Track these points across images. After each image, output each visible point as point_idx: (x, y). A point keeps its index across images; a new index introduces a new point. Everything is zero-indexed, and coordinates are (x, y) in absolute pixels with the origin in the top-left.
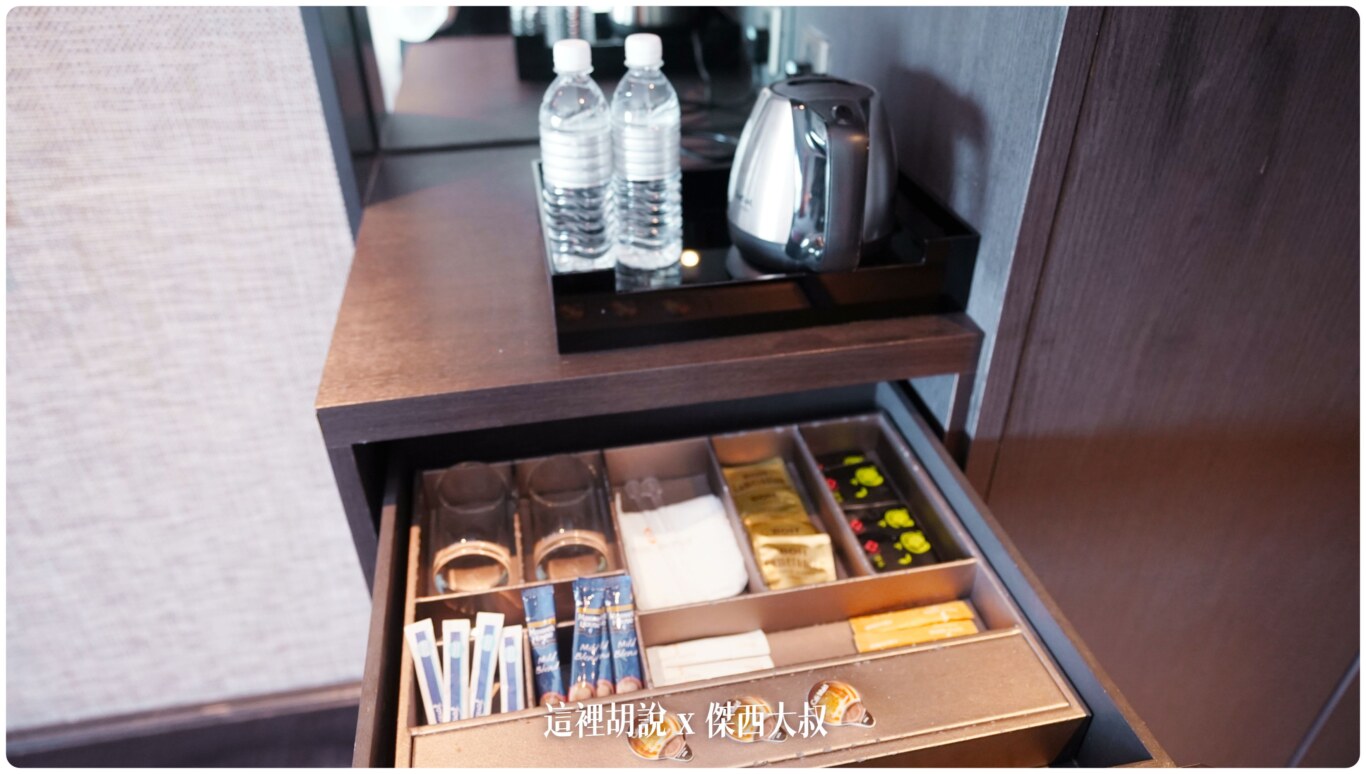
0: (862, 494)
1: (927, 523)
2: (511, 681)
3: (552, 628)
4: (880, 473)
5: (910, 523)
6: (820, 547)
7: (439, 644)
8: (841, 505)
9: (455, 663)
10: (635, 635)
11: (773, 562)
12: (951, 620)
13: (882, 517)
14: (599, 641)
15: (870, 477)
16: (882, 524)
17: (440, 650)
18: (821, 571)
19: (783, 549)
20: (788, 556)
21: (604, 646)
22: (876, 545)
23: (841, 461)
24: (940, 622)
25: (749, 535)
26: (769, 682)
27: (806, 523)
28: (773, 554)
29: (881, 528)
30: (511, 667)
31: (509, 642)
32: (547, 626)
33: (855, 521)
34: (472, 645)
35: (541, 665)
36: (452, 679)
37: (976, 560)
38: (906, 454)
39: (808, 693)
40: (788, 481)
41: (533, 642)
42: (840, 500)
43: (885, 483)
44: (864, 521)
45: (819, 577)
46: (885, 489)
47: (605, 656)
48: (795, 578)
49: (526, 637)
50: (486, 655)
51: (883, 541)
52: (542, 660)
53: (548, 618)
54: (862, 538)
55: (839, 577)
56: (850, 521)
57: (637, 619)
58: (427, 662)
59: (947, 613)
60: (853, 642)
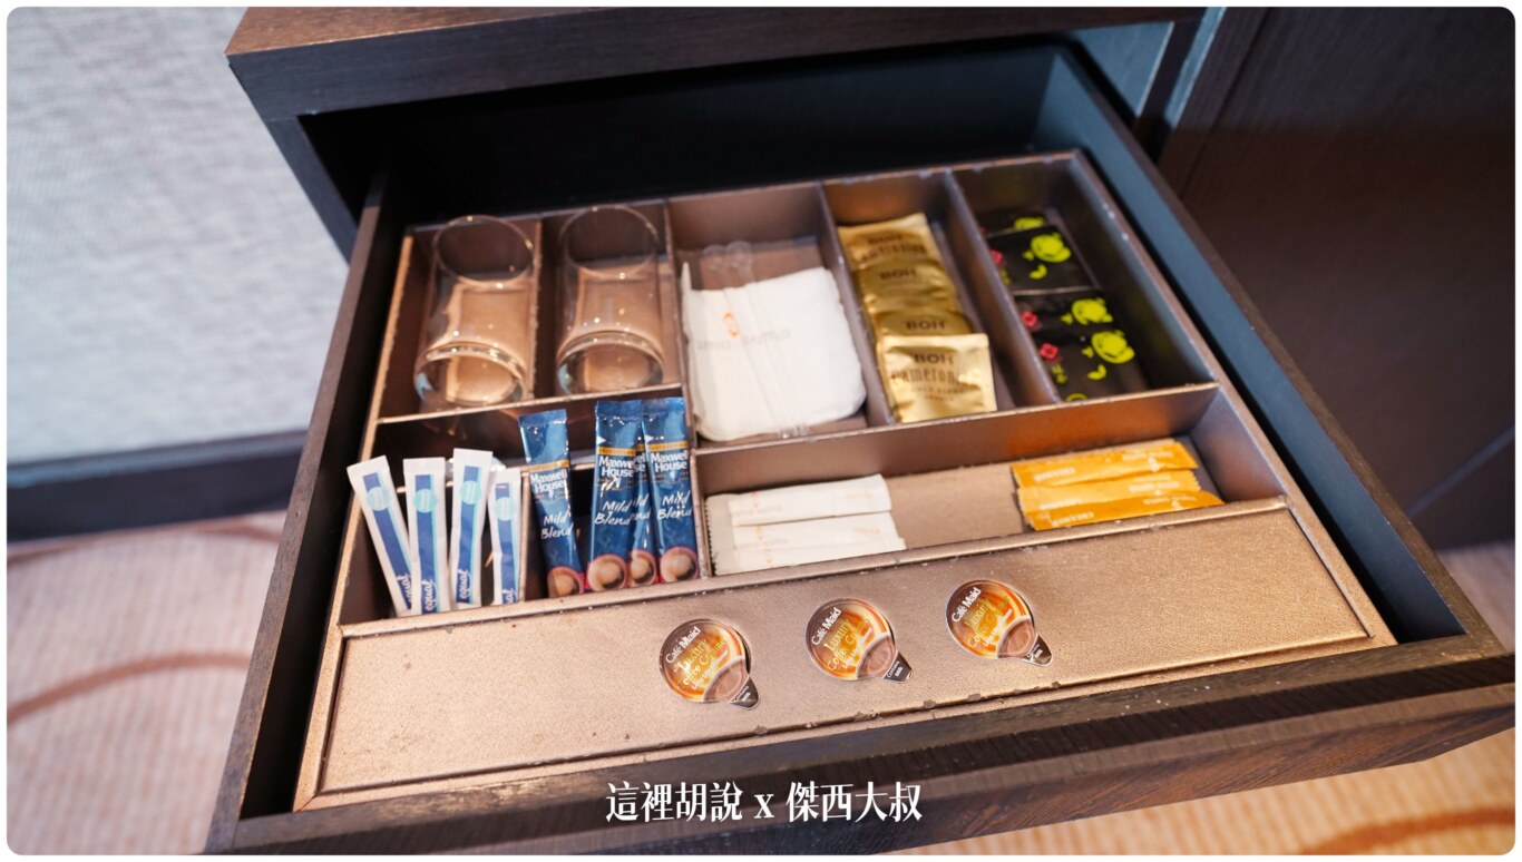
0: (1040, 273)
1: (1131, 317)
2: (507, 547)
3: (564, 474)
4: (1066, 244)
5: (1108, 319)
6: (973, 351)
7: (400, 490)
8: (1010, 289)
9: (425, 520)
10: (689, 486)
11: (904, 375)
12: (1162, 471)
13: (1068, 309)
14: (634, 496)
15: (1051, 248)
16: (1067, 319)
17: (402, 499)
18: (974, 387)
19: (918, 355)
20: (928, 365)
21: (642, 502)
22: (1055, 350)
23: (1011, 224)
24: (1150, 473)
25: (869, 331)
26: (889, 575)
27: (957, 314)
28: (906, 362)
29: (1065, 323)
30: (505, 527)
31: (503, 492)
32: (556, 471)
33: (1027, 314)
34: (449, 493)
35: (548, 526)
36: (420, 541)
37: (1221, 384)
38: (1112, 215)
39: (948, 599)
40: (934, 252)
41: (536, 491)
42: (1007, 281)
43: (1072, 259)
44: (1040, 314)
45: (970, 396)
46: (1071, 267)
47: (642, 516)
48: (935, 399)
49: (526, 485)
50: (468, 510)
51: (1068, 342)
52: (550, 519)
53: (558, 459)
54: (1039, 338)
55: (1000, 408)
56: (1021, 312)
57: (692, 462)
58: (382, 517)
59: (1159, 460)
60: (1016, 498)
